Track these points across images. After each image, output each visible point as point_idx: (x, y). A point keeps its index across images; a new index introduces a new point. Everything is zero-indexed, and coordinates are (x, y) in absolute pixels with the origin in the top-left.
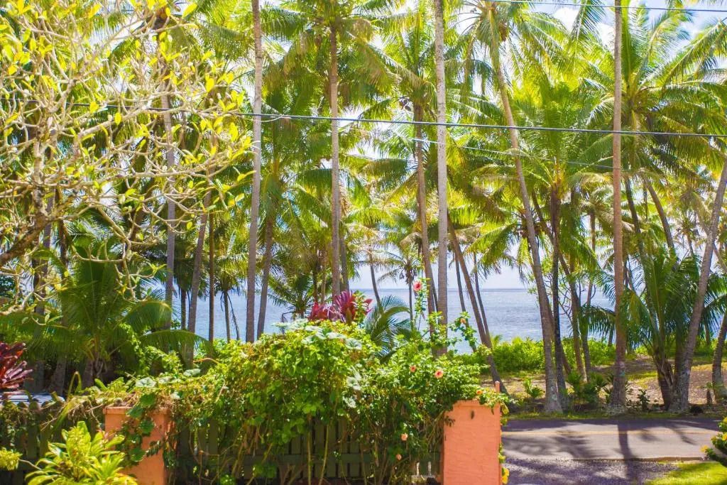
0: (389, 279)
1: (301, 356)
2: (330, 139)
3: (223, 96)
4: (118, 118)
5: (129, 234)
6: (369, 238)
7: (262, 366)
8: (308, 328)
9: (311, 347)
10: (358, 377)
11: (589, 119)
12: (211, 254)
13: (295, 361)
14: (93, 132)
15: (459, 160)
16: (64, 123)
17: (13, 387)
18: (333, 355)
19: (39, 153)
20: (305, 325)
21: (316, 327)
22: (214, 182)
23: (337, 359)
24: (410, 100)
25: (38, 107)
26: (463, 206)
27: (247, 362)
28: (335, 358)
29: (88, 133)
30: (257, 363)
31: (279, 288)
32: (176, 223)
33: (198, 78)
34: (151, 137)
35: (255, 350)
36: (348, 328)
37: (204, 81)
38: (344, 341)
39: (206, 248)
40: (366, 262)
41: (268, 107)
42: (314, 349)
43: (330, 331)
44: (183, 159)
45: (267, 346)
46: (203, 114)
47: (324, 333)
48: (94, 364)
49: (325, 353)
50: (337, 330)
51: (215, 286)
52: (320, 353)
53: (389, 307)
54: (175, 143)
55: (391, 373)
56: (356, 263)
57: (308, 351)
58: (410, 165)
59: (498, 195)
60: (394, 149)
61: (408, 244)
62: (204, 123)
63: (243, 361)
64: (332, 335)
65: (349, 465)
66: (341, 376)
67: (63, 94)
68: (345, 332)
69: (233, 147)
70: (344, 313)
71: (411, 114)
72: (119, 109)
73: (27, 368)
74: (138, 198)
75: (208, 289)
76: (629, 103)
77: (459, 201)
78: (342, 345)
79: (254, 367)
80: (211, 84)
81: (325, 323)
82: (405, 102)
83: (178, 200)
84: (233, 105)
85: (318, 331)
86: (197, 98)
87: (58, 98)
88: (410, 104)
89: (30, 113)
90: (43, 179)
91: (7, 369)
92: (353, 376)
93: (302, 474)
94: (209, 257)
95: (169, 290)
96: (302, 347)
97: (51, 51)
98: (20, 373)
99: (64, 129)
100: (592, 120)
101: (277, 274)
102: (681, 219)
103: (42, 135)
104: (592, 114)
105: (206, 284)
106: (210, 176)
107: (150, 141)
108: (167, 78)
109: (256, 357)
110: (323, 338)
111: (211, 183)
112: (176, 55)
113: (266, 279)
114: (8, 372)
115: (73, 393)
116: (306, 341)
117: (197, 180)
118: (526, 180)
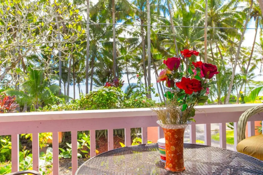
0: (133, 78)
1: (102, 97)
2: (112, 32)
3: (76, 16)
4: (43, 24)
5: (48, 61)
6: (126, 65)
7: (90, 101)
8: (104, 89)
9: (105, 94)
10: (119, 103)
11: (198, 23)
12: (74, 71)
13: (100, 98)
14: (35, 29)
15: (156, 38)
16: (25, 26)
17: (13, 109)
18: (111, 96)
19: (18, 35)
20: (103, 88)
21: (107, 89)
22: (74, 44)
23: (113, 97)
24: (139, 18)
25: (16, 21)
26: (157, 53)
27: (85, 100)
28: (112, 97)
29: (33, 29)
30: (89, 100)
31: (96, 81)
32: (62, 58)
33: (67, 11)
34: (53, 30)
35: (88, 96)
36: (116, 89)
37: (69, 12)
38: (115, 92)
39: (72, 69)
40: (126, 73)
41: (92, 21)
42: (106, 95)
43: (111, 89)
44: (64, 37)
45: (92, 94)
46: (69, 23)
47: (109, 90)
48: (36, 106)
49: (109, 96)
50: (113, 89)
51: (75, 81)
52: (108, 96)
53: (133, 86)
54: (61, 32)
55: (129, 102)
56: (122, 73)
57: (104, 95)
58: (139, 40)
59: (168, 50)
60: (134, 35)
61: (139, 66)
62: (70, 26)
63: (84, 99)
64: (111, 91)
65: (118, 131)
66: (114, 102)
67: (24, 16)
68: (115, 90)
69: (79, 33)
70: (116, 85)
71: (140, 23)
72: (43, 21)
73: (17, 103)
74: (50, 50)
75: (73, 83)
76: (212, 18)
77: (156, 52)
78: (114, 93)
79: (88, 101)
80: (72, 13)
81: (109, 87)
82: (138, 19)
83: (63, 50)
84: (79, 20)
85: (107, 90)
86: (67, 18)
87: (23, 18)
88: (139, 19)
89: (13, 22)
90: (20, 43)
91: (11, 104)
92: (118, 103)
93: (103, 133)
94: (73, 72)
95: (60, 82)
96: (102, 95)
97: (20, 2)
98: (15, 105)
99: (25, 28)
100: (199, 24)
101: (96, 77)
102: (230, 57)
103: (18, 30)
104: (199, 22)
105: (72, 81)
106: (72, 42)
107: (53, 32)
108: (57, 11)
109: (88, 98)
110: (109, 92)
111: (73, 44)
112: (60, 4)
113: (92, 79)
114: (11, 105)
115: (32, 110)
116: (104, 92)
117: (68, 44)
118: (177, 45)
